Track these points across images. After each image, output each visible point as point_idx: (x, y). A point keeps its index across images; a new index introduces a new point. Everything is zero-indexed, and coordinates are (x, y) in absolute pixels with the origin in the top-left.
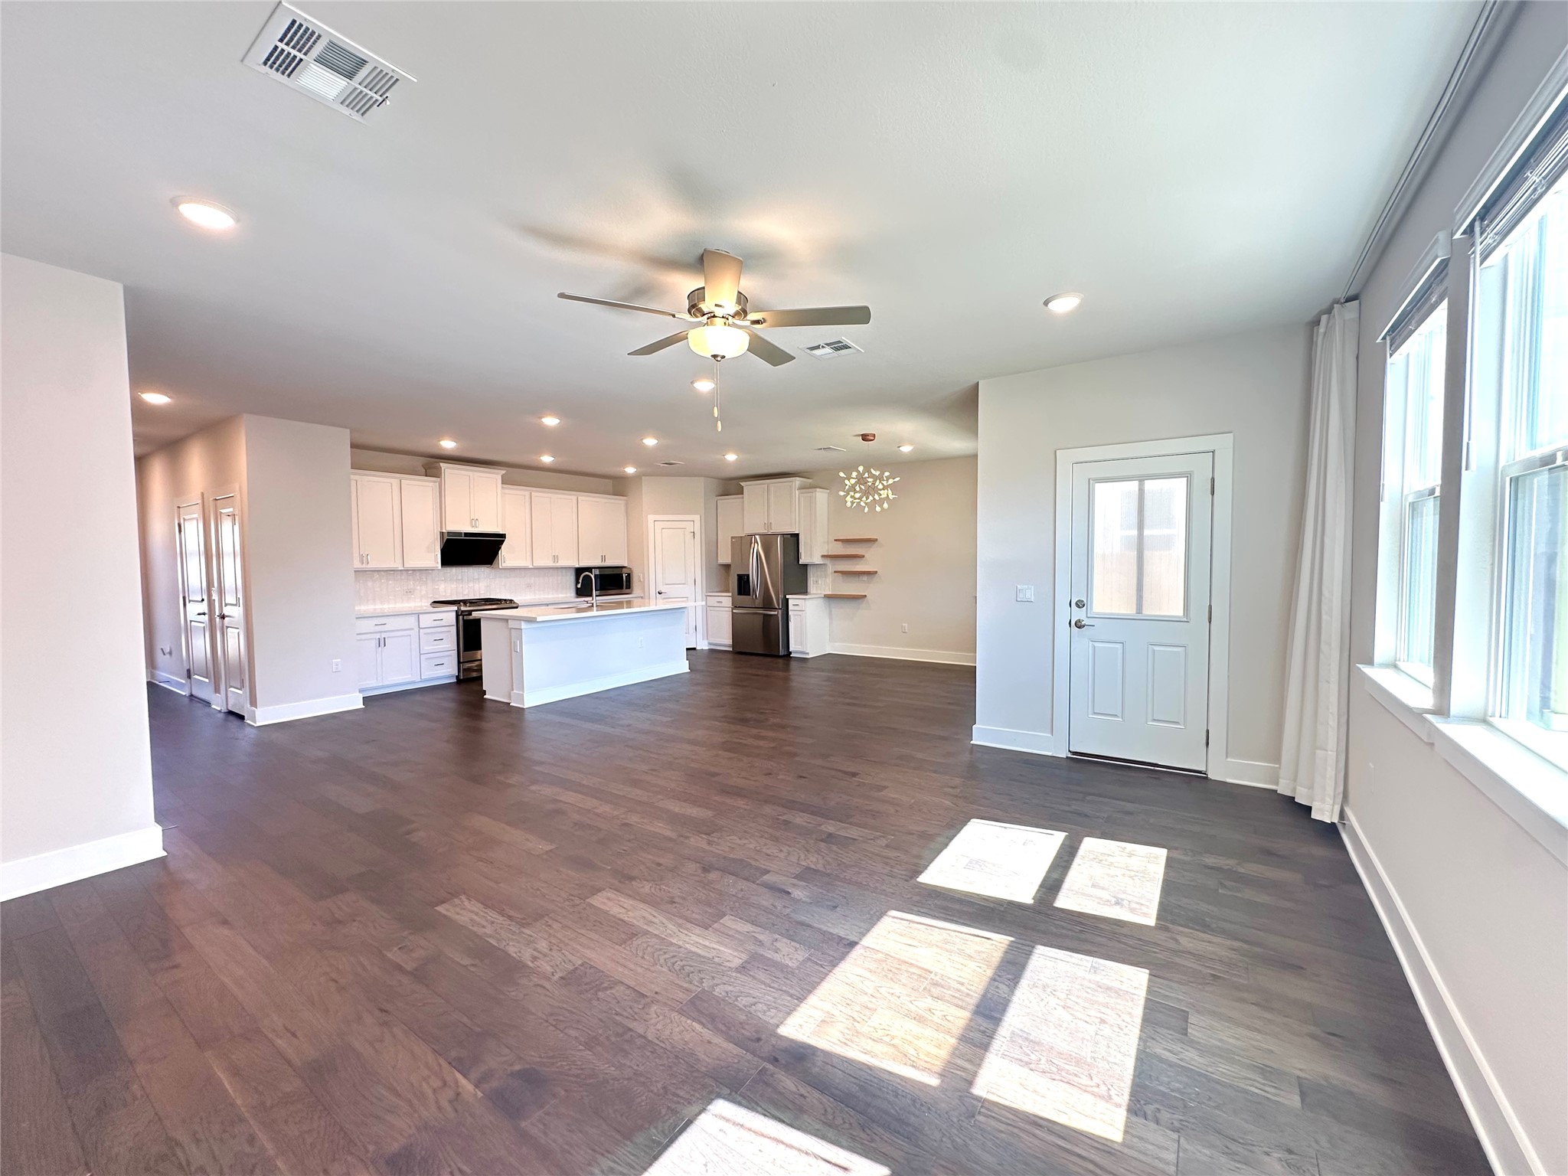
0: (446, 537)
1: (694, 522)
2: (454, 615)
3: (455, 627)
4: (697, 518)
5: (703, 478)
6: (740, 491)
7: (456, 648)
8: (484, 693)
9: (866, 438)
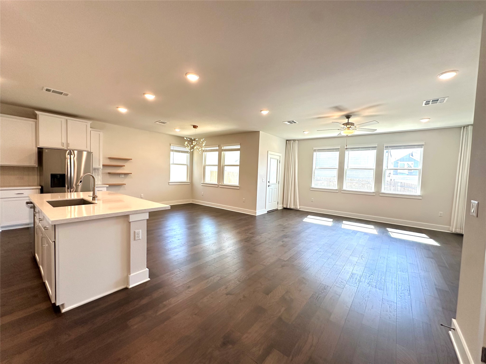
9: (194, 126)
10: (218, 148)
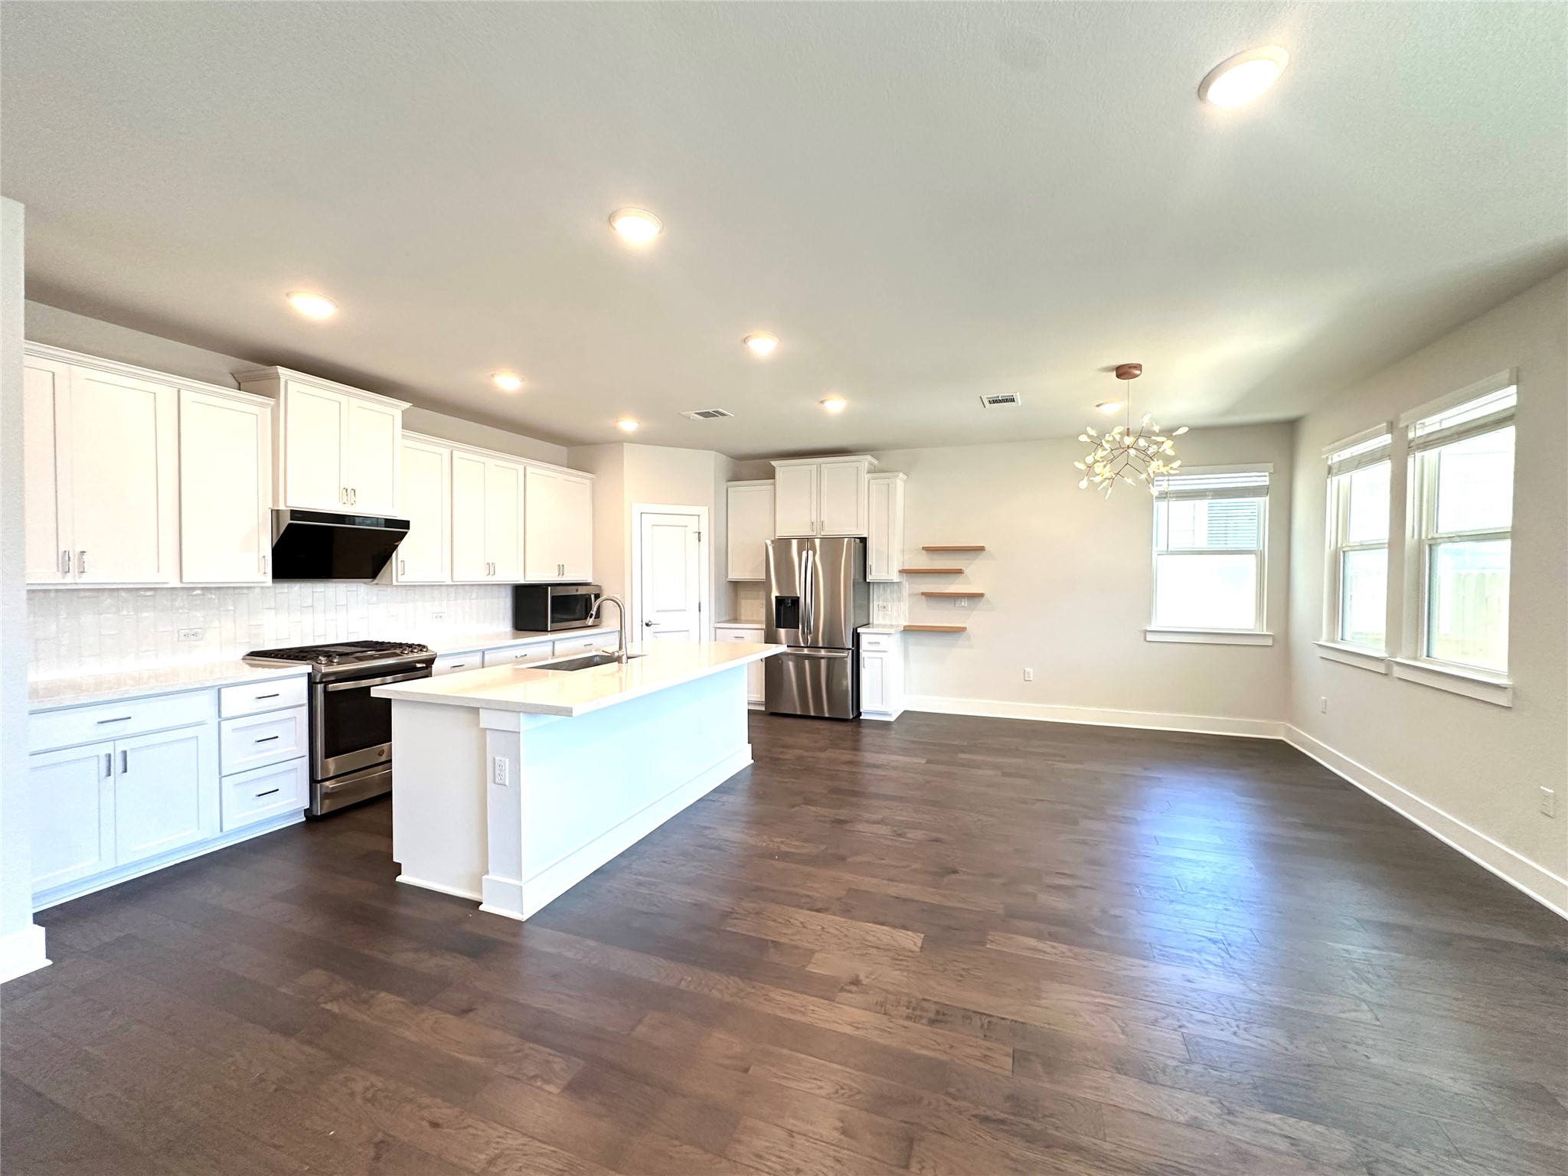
0: (287, 521)
1: (700, 517)
2: (304, 682)
3: (305, 710)
4: (703, 511)
5: (713, 453)
6: (770, 474)
7: (306, 751)
8: (397, 869)
9: (1122, 371)
10: (1387, 439)
